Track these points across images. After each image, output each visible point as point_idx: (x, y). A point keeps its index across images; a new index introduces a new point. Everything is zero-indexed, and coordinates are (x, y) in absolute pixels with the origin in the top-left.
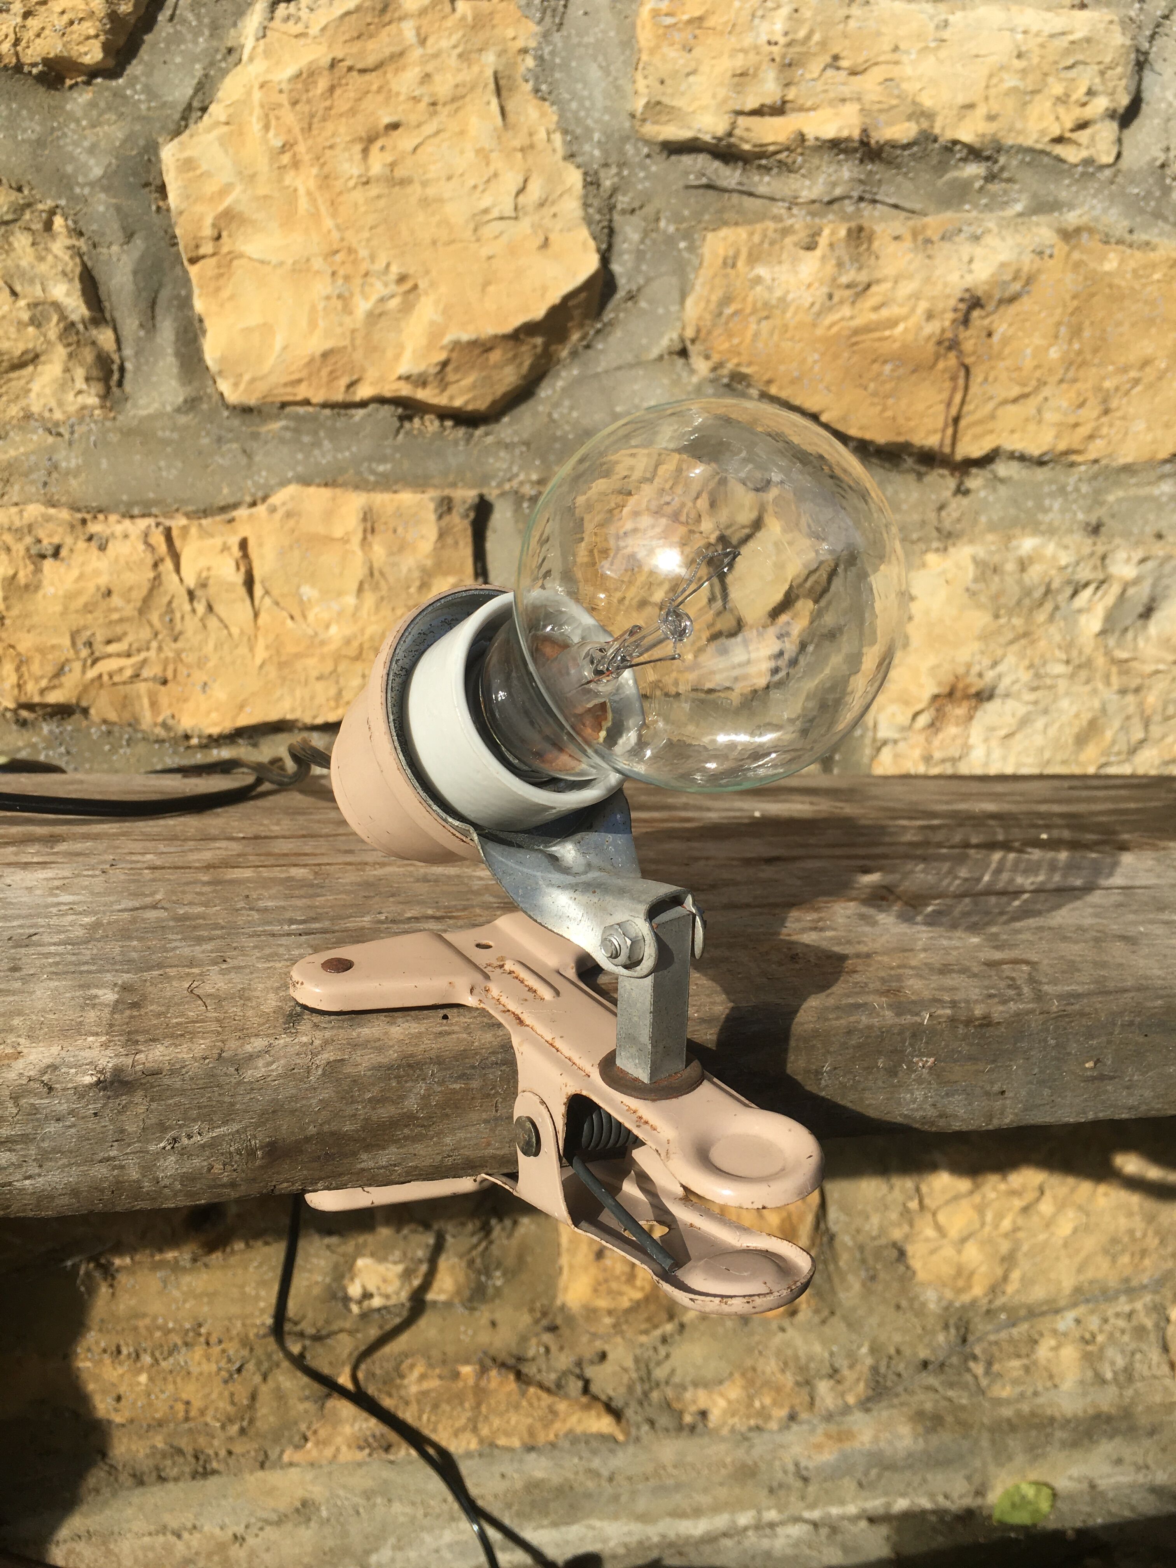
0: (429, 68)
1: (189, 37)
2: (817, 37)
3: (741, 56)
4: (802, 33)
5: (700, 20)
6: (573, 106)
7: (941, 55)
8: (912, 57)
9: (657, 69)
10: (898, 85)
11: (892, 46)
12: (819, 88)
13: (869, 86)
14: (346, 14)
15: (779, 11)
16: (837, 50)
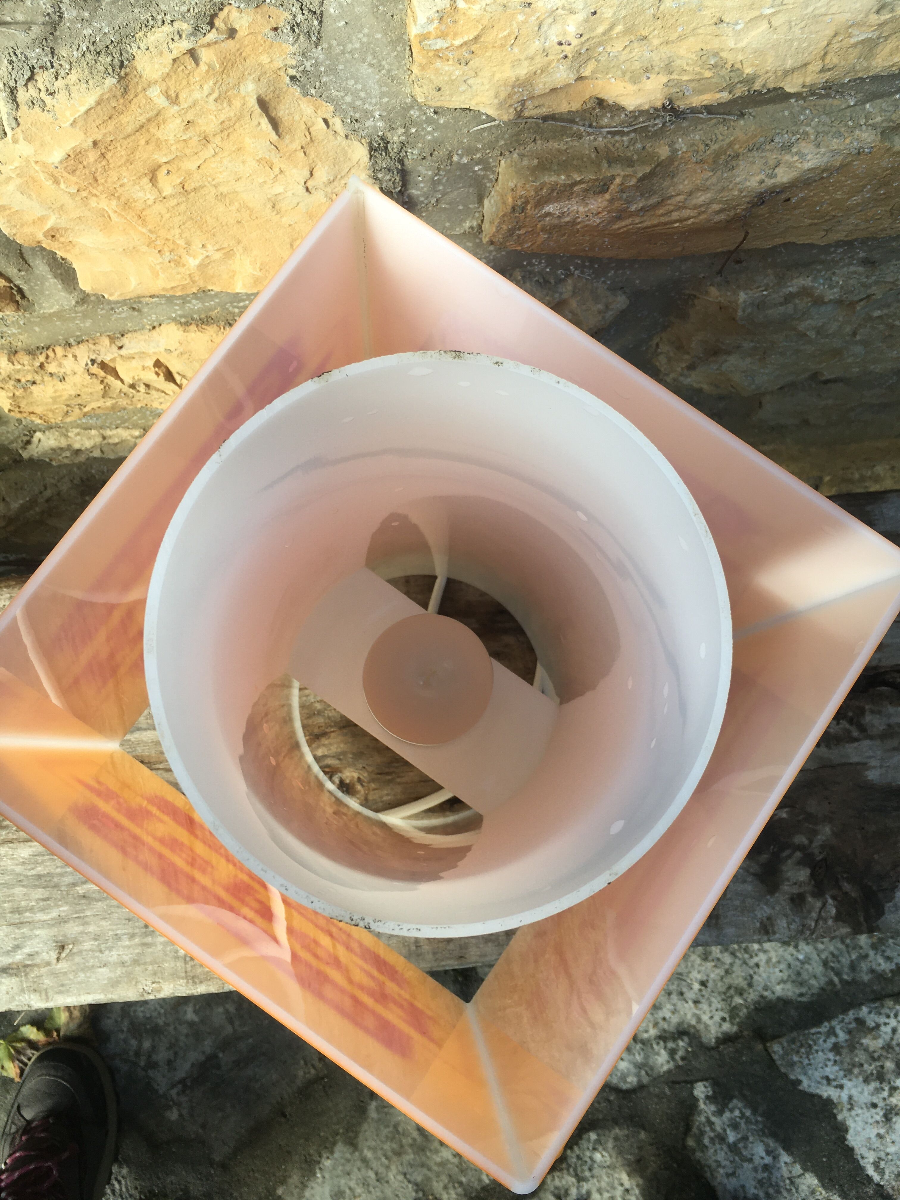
3: (526, 63)
4: (600, 30)
5: (476, 39)
6: (348, 99)
7: (777, 21)
8: (738, 27)
9: (431, 81)
10: (716, 54)
11: (715, 20)
12: (623, 58)
13: (682, 52)
14: (90, 109)
15: (573, 17)
16: (645, 33)
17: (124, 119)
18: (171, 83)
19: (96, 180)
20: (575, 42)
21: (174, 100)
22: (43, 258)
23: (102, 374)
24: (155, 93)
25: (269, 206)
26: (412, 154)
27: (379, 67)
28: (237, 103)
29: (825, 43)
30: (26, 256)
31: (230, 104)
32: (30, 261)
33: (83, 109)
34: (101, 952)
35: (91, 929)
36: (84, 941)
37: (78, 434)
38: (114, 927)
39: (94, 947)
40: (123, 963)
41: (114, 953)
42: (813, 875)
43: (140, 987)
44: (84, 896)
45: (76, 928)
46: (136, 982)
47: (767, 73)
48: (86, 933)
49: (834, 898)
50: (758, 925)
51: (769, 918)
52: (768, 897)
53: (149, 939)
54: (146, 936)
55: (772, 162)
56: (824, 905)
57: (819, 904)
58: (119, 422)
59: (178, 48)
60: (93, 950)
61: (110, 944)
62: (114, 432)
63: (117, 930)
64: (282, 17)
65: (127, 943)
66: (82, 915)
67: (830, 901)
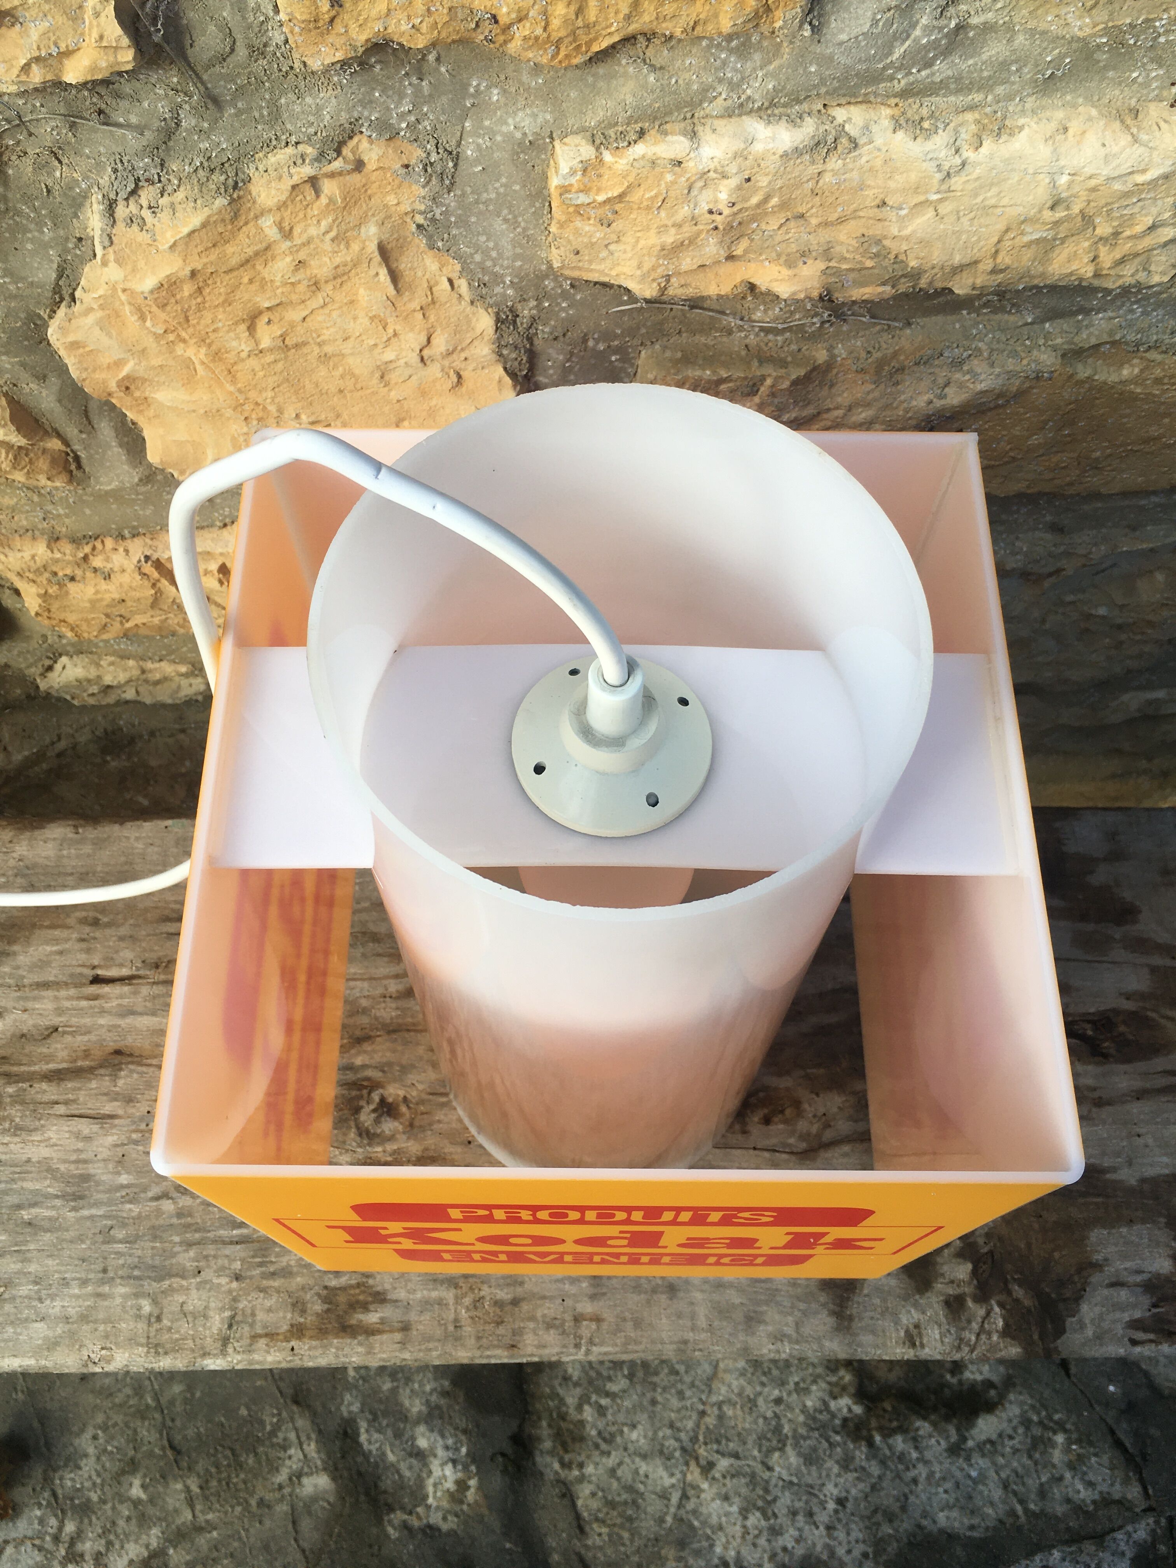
0: (302, 256)
1: (32, 226)
2: (775, 201)
3: (673, 231)
4: (754, 200)
5: (621, 197)
6: (478, 258)
7: (944, 209)
8: (903, 213)
9: (569, 242)
10: (878, 242)
11: (877, 201)
12: (778, 238)
13: (842, 237)
14: (193, 232)
15: (726, 182)
16: (801, 209)
17: (230, 249)
18: (287, 214)
19: (188, 320)
20: (727, 211)
21: (287, 234)
22: (110, 420)
23: (156, 575)
24: (268, 224)
25: (377, 375)
26: (544, 330)
27: (515, 224)
28: (355, 247)
29: (996, 239)
30: (91, 415)
31: (348, 247)
32: (95, 422)
33: (186, 230)
34: (40, 1300)
35: (33, 1268)
36: (20, 1284)
37: (112, 664)
38: (63, 1268)
39: (32, 1294)
40: (67, 1319)
41: (58, 1303)
42: (975, 1273)
43: (85, 1353)
44: (30, 1224)
45: (13, 1266)
46: (81, 1346)
47: (933, 268)
48: (25, 1274)
49: (1001, 1305)
50: (902, 1334)
51: (917, 1326)
52: (917, 1297)
53: (106, 1289)
54: (103, 1283)
55: (941, 381)
56: (988, 1314)
57: (982, 1312)
58: (164, 652)
59: (299, 173)
60: (30, 1298)
61: (53, 1290)
62: (157, 665)
63: (65, 1272)
64: (416, 154)
65: (77, 1291)
66: (23, 1248)
67: (997, 1309)
